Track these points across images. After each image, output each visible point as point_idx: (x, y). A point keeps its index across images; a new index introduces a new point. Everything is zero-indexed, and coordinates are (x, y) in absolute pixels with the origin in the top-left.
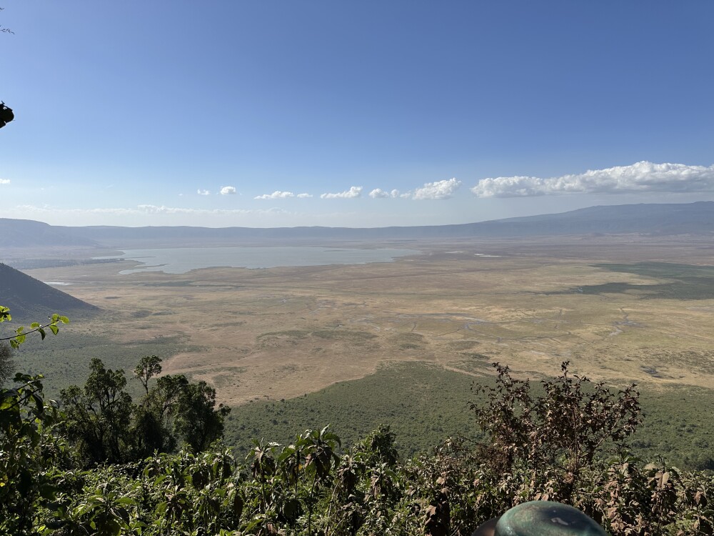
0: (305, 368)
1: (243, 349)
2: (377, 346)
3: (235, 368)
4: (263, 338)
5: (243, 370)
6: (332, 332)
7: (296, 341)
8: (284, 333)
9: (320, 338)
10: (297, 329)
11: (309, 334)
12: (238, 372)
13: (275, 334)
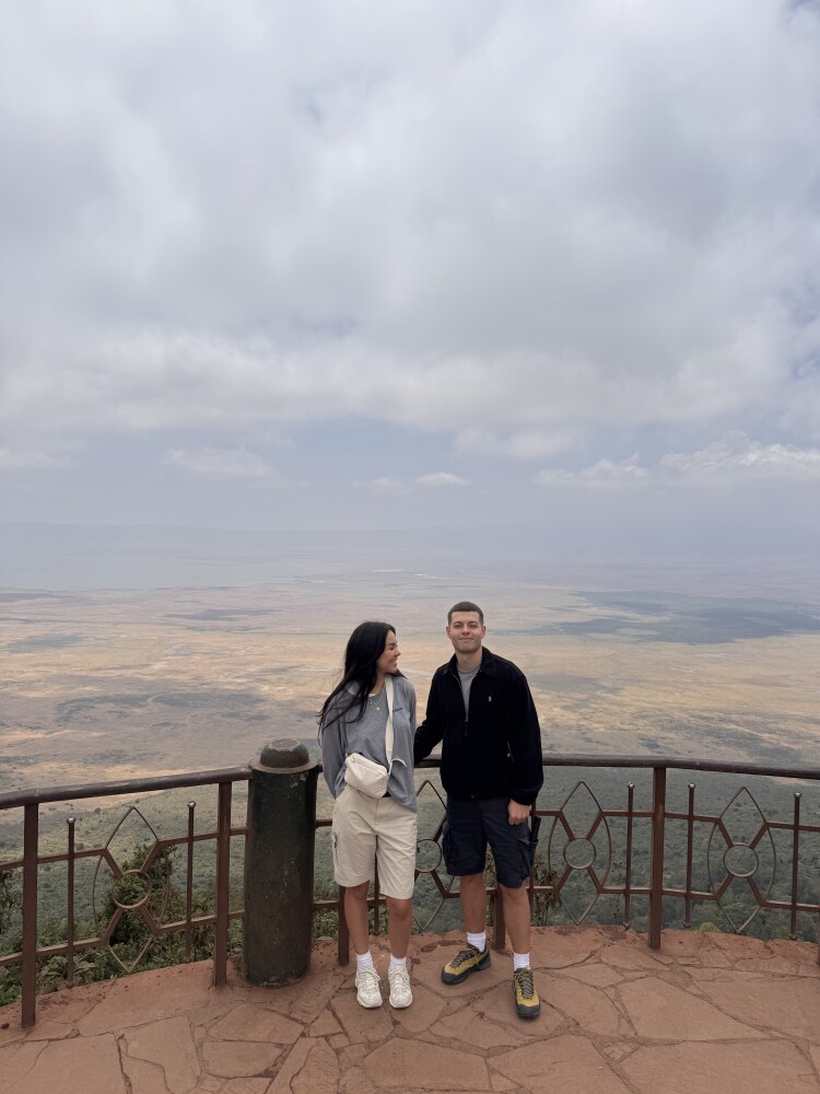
0: (139, 755)
1: (31, 725)
2: (261, 717)
3: (17, 758)
4: (69, 707)
5: (31, 761)
6: (189, 695)
7: (125, 710)
8: (104, 699)
9: (168, 707)
10: (128, 692)
11: (150, 700)
12: (22, 764)
13: (91, 700)
